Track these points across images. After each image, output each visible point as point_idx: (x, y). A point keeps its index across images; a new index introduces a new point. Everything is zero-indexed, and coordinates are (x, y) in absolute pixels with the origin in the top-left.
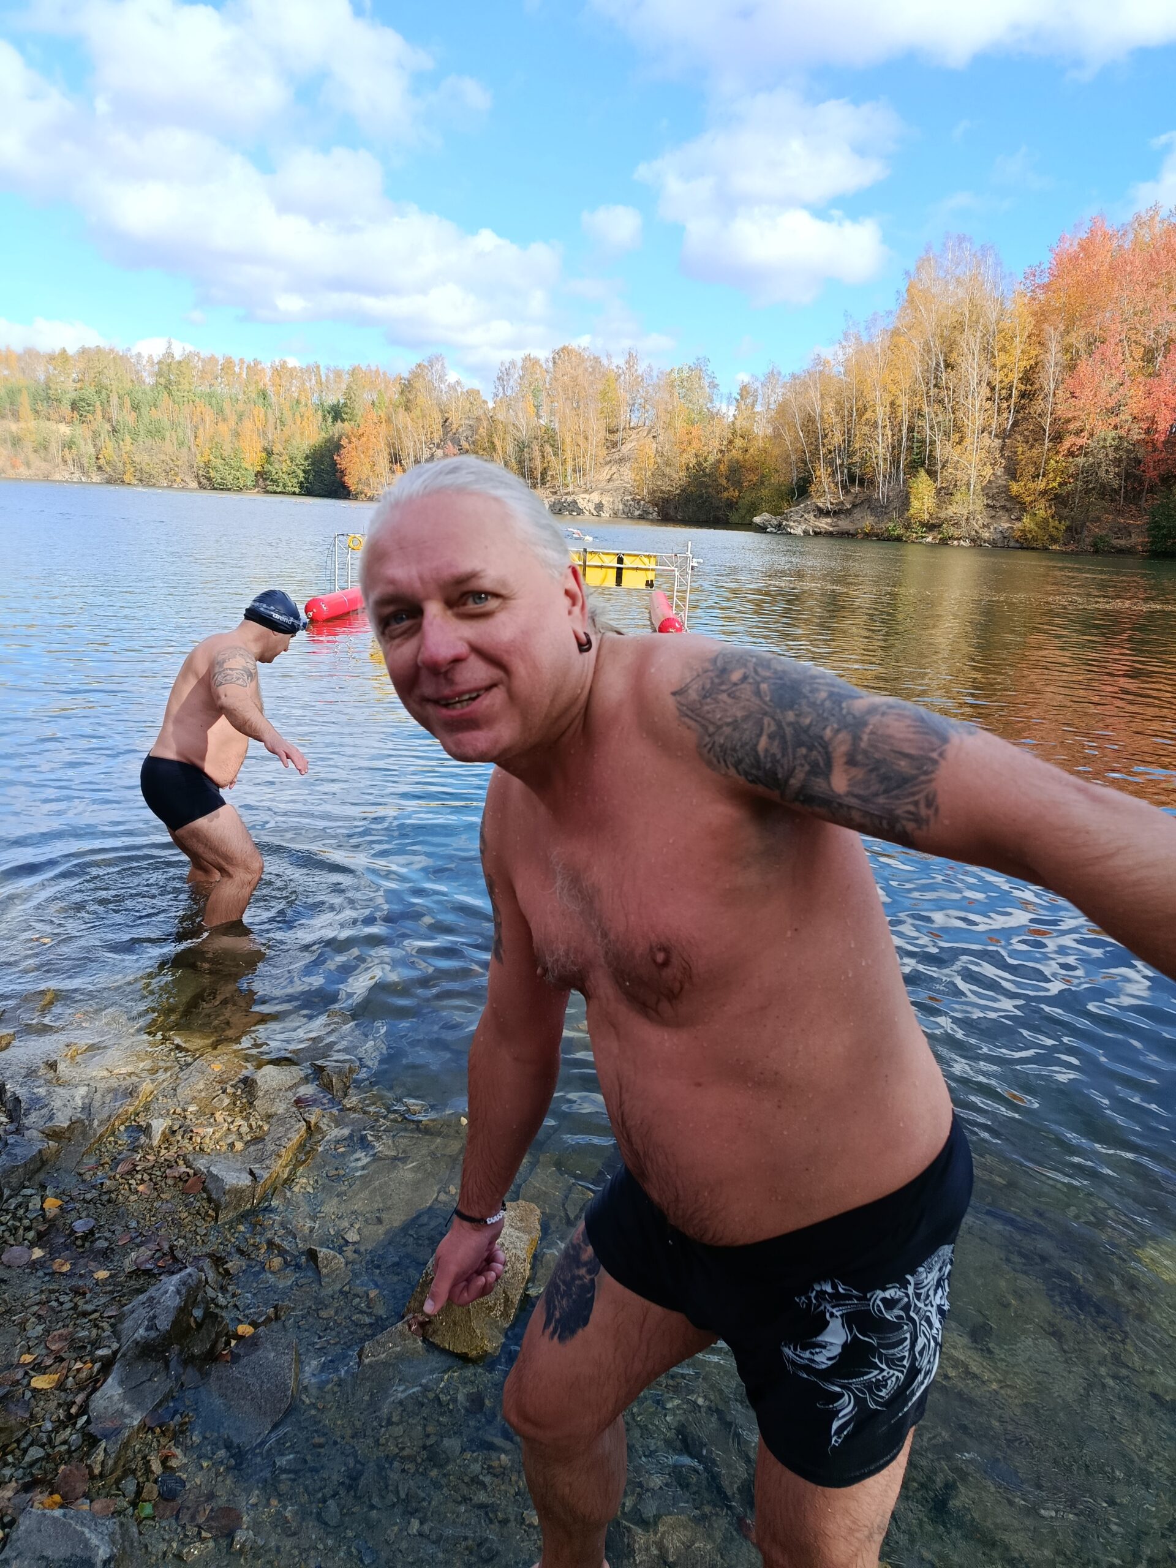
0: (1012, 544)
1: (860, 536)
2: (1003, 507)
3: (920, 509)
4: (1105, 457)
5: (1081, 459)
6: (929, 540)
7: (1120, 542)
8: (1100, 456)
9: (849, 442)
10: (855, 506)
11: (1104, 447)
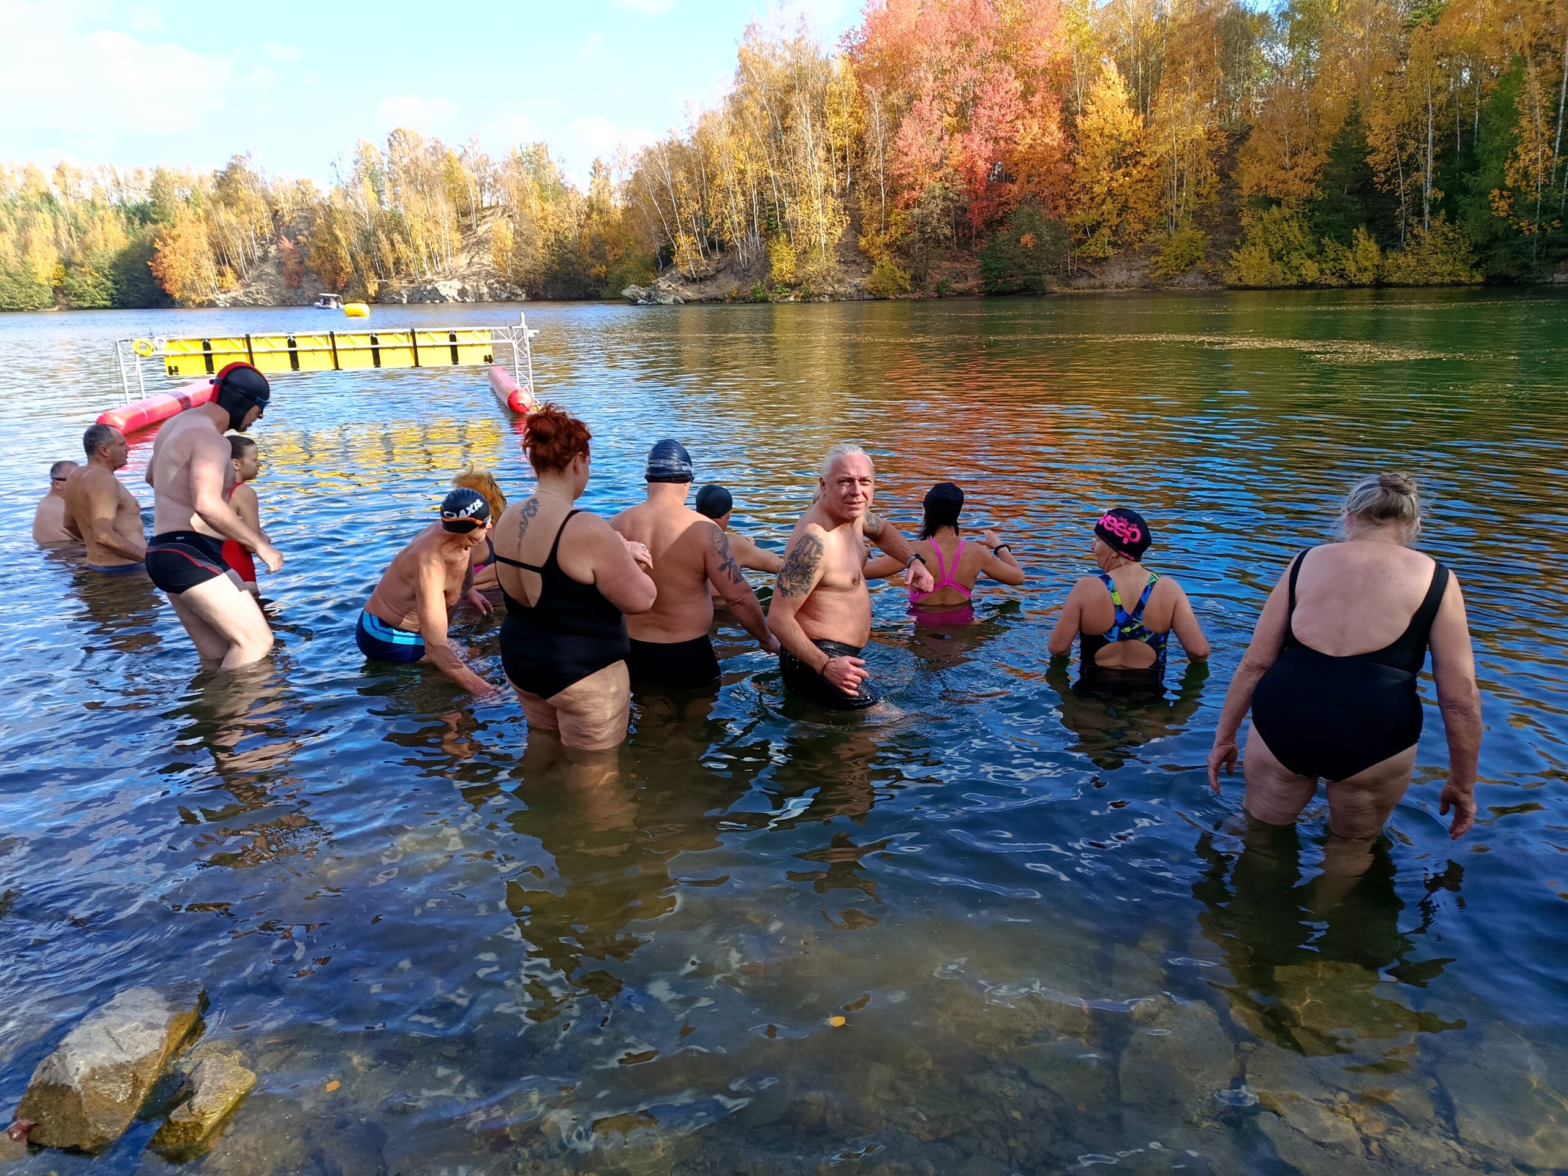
0: (866, 296)
1: (728, 301)
2: (854, 262)
3: (781, 270)
4: (936, 207)
5: (917, 211)
6: (792, 299)
7: (960, 286)
8: (932, 206)
9: (705, 209)
10: (718, 271)
11: (934, 198)
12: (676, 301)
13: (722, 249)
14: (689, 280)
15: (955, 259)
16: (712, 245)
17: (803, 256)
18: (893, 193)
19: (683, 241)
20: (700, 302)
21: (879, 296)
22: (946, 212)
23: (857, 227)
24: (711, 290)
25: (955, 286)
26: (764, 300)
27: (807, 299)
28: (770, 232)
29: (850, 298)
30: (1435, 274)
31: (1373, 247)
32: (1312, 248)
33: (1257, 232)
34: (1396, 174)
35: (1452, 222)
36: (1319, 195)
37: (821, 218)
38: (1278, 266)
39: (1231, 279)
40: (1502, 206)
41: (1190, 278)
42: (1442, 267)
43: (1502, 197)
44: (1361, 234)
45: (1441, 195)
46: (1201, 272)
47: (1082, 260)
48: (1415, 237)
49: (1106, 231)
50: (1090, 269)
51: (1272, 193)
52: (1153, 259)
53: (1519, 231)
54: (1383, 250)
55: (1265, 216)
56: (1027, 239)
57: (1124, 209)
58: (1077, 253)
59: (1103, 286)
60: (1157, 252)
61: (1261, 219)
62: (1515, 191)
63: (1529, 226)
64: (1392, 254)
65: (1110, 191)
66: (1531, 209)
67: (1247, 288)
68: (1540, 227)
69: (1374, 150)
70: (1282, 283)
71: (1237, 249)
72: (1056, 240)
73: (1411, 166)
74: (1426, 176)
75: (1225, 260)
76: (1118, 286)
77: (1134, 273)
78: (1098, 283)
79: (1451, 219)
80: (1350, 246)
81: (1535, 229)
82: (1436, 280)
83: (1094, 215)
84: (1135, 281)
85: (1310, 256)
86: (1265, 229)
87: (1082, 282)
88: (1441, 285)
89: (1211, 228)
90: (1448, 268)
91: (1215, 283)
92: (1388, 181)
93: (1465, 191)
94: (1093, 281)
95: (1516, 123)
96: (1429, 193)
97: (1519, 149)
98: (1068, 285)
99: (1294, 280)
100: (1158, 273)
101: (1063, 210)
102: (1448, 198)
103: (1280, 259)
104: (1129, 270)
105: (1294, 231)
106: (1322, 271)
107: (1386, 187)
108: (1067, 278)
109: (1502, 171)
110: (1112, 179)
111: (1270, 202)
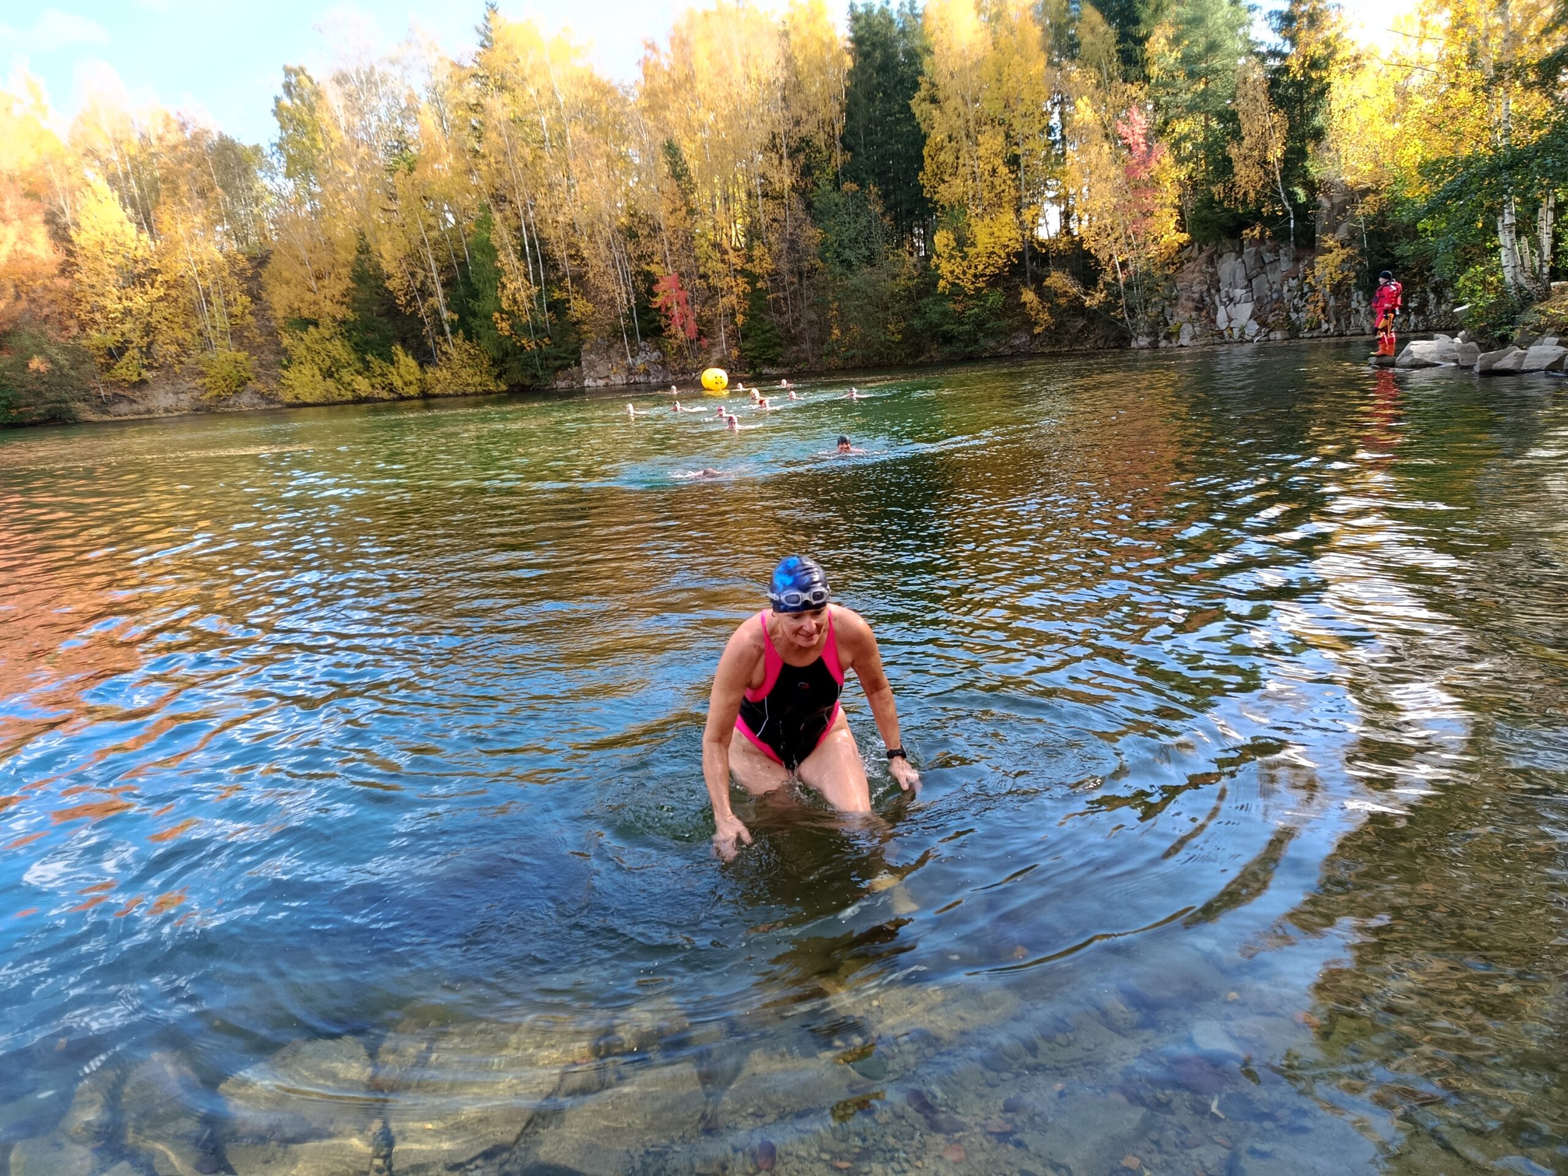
30: (468, 385)
31: (412, 363)
32: (359, 365)
33: (301, 351)
34: (414, 298)
35: (471, 341)
36: (351, 316)
38: (330, 383)
39: (288, 397)
40: (504, 326)
41: (245, 399)
42: (472, 379)
43: (502, 319)
44: (398, 350)
45: (456, 317)
46: (256, 392)
47: (117, 384)
48: (445, 353)
49: (136, 353)
50: (128, 393)
51: (306, 313)
52: (200, 382)
53: (523, 348)
54: (421, 365)
55: (304, 336)
56: (37, 363)
57: (149, 330)
58: (106, 377)
60: (202, 374)
61: (302, 339)
62: (511, 314)
63: (529, 344)
64: (430, 369)
65: (127, 310)
66: (526, 329)
67: (306, 405)
68: (537, 344)
69: (390, 276)
70: (339, 399)
71: (286, 367)
72: (77, 364)
73: (425, 293)
74: (439, 299)
75: (277, 379)
76: (166, 410)
77: (182, 396)
79: (469, 337)
80: (392, 363)
81: (533, 344)
82: (471, 390)
83: (115, 335)
84: (185, 404)
85: (359, 373)
86: (308, 348)
87: (123, 408)
88: (476, 394)
89: (254, 349)
90: (477, 379)
91: (272, 402)
92: (409, 304)
93: (474, 315)
95: (496, 258)
96: (446, 315)
97: (504, 280)
99: (349, 396)
100: (209, 395)
102: (462, 319)
103: (331, 376)
104: (176, 393)
105: (339, 349)
106: (373, 386)
107: (409, 310)
108: (103, 405)
109: (497, 297)
110: (126, 297)
111: (305, 323)
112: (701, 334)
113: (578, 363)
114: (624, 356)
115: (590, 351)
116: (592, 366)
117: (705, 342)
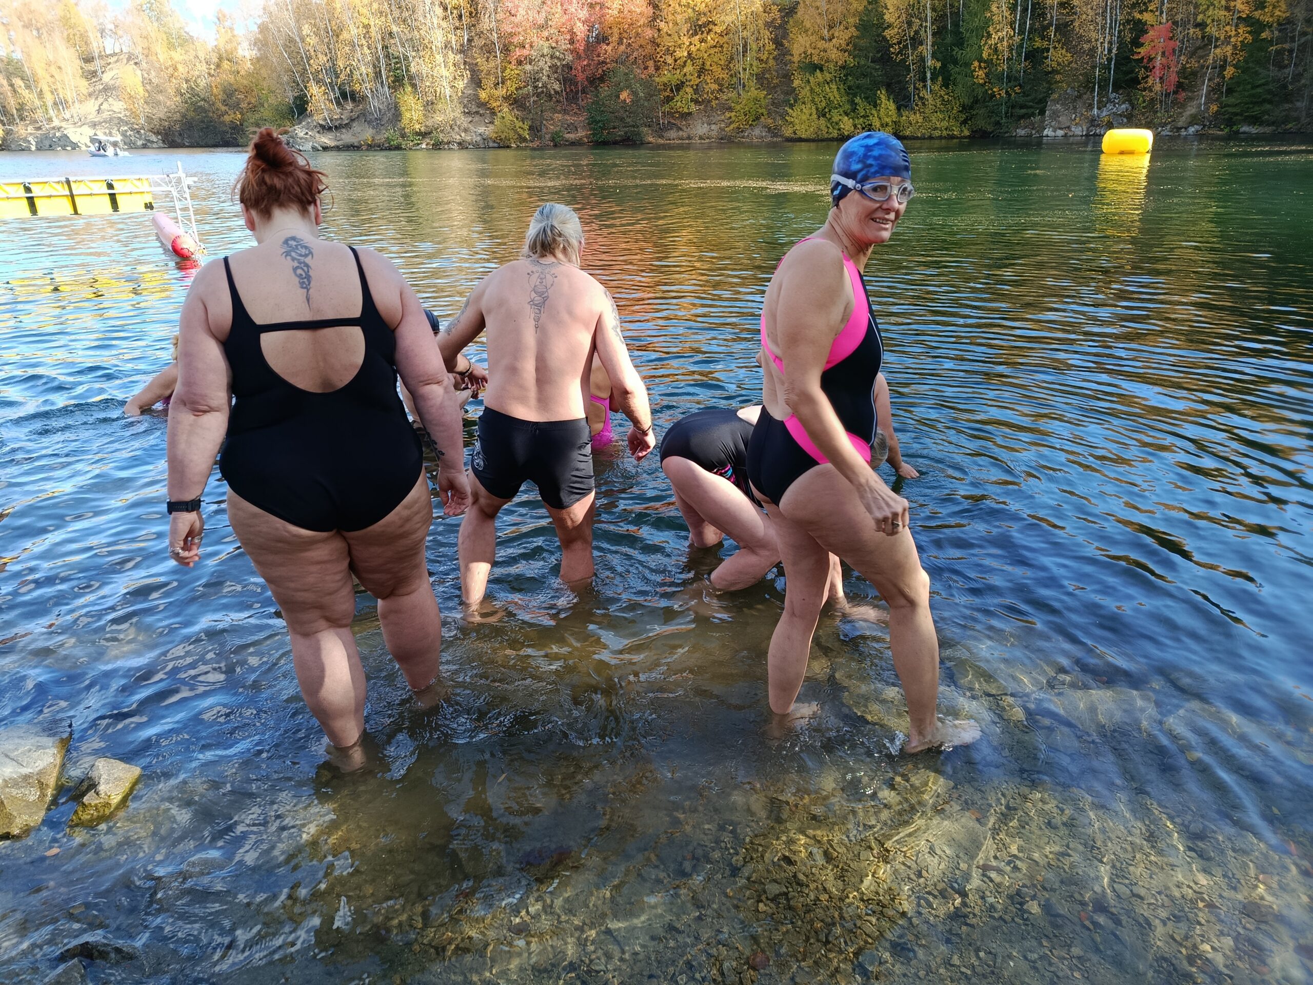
0: (491, 144)
1: (364, 148)
2: (477, 113)
3: (411, 120)
4: (545, 65)
5: (528, 67)
6: (424, 146)
7: (571, 136)
8: (541, 64)
9: (333, 60)
10: (352, 120)
11: (543, 56)
12: (314, 148)
13: (353, 99)
14: (325, 129)
15: (565, 112)
16: (344, 95)
17: (430, 106)
18: (506, 49)
19: (315, 91)
20: (337, 148)
21: (502, 144)
22: (553, 67)
23: (476, 81)
24: (347, 137)
25: (567, 136)
26: (398, 148)
27: (438, 146)
28: (397, 82)
29: (477, 146)
30: (936, 129)
31: (892, 106)
32: (847, 107)
33: (805, 92)
34: (906, 47)
35: (947, 88)
36: (851, 62)
37: (444, 72)
38: (822, 121)
39: (788, 132)
40: (980, 75)
41: (757, 132)
42: (941, 123)
43: (980, 67)
44: (882, 94)
45: (939, 65)
46: (765, 127)
47: (671, 114)
48: (921, 98)
49: (689, 90)
50: (678, 122)
51: (815, 59)
52: (728, 115)
53: (993, 96)
54: (898, 109)
55: (811, 79)
56: (624, 95)
57: (702, 71)
58: (667, 108)
59: (689, 138)
60: (730, 109)
61: (809, 82)
62: (989, 62)
63: (1000, 92)
64: (905, 113)
65: (689, 54)
66: (1000, 78)
67: (801, 140)
68: (1007, 92)
69: (889, 26)
70: (826, 136)
71: (791, 107)
72: (649, 97)
73: (916, 41)
74: (927, 49)
75: (783, 116)
76: (701, 138)
77: (713, 127)
78: (685, 135)
79: (946, 85)
80: (875, 106)
81: (1003, 93)
82: (937, 133)
83: (678, 75)
84: (714, 134)
85: (847, 114)
86: (812, 90)
87: (673, 134)
88: (941, 138)
89: (771, 89)
90: (945, 124)
91: (776, 135)
92: (900, 51)
93: (955, 62)
94: (681, 133)
95: (988, 9)
96: (930, 62)
97: (991, 29)
98: (661, 137)
99: (835, 134)
100: (732, 127)
101: (651, 70)
102: (944, 66)
103: (824, 115)
104: (709, 124)
105: (834, 92)
106: (855, 126)
107: (900, 57)
108: (661, 130)
109: (980, 47)
110: (691, 44)
111: (815, 68)
112: (1180, 86)
113: (1042, 112)
114: (1090, 107)
115: (1057, 101)
116: (1055, 115)
117: (1183, 95)
